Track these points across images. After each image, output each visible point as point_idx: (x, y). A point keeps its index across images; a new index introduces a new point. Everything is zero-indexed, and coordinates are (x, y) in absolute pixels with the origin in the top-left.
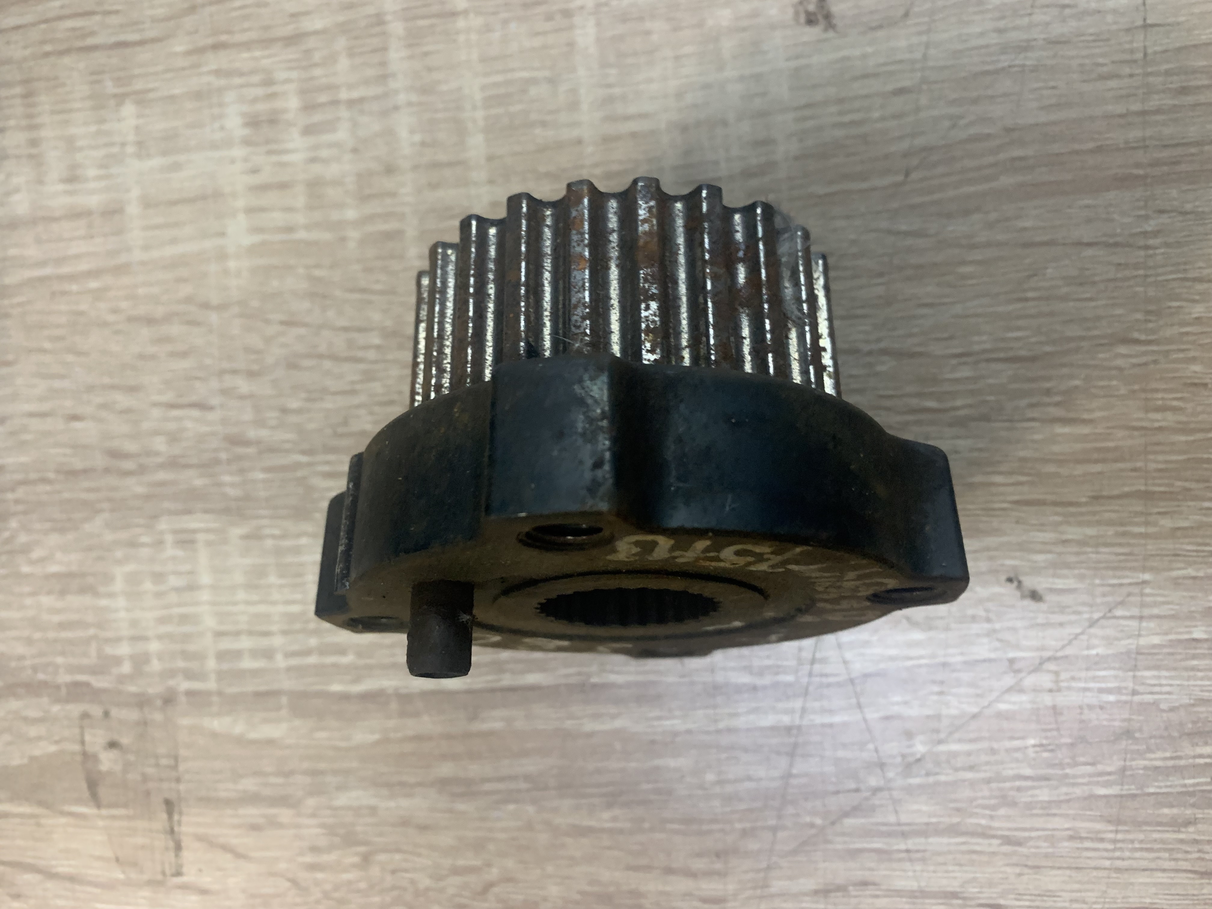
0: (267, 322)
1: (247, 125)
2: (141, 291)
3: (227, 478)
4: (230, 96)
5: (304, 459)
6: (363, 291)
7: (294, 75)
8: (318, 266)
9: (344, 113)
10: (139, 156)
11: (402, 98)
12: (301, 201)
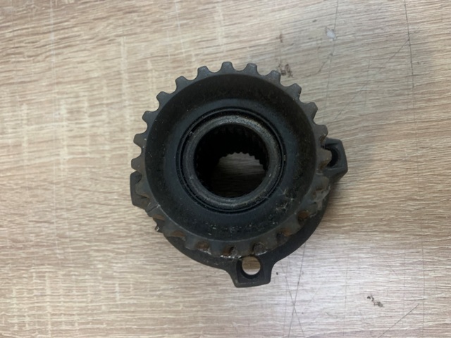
0: (74, 189)
1: (68, 113)
2: (27, 177)
3: (58, 251)
4: (62, 102)
5: (87, 244)
6: (111, 177)
7: (86, 94)
8: (94, 168)
9: (105, 109)
10: (28, 125)
11: (127, 103)
12: (88, 143)
